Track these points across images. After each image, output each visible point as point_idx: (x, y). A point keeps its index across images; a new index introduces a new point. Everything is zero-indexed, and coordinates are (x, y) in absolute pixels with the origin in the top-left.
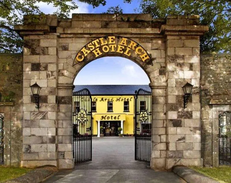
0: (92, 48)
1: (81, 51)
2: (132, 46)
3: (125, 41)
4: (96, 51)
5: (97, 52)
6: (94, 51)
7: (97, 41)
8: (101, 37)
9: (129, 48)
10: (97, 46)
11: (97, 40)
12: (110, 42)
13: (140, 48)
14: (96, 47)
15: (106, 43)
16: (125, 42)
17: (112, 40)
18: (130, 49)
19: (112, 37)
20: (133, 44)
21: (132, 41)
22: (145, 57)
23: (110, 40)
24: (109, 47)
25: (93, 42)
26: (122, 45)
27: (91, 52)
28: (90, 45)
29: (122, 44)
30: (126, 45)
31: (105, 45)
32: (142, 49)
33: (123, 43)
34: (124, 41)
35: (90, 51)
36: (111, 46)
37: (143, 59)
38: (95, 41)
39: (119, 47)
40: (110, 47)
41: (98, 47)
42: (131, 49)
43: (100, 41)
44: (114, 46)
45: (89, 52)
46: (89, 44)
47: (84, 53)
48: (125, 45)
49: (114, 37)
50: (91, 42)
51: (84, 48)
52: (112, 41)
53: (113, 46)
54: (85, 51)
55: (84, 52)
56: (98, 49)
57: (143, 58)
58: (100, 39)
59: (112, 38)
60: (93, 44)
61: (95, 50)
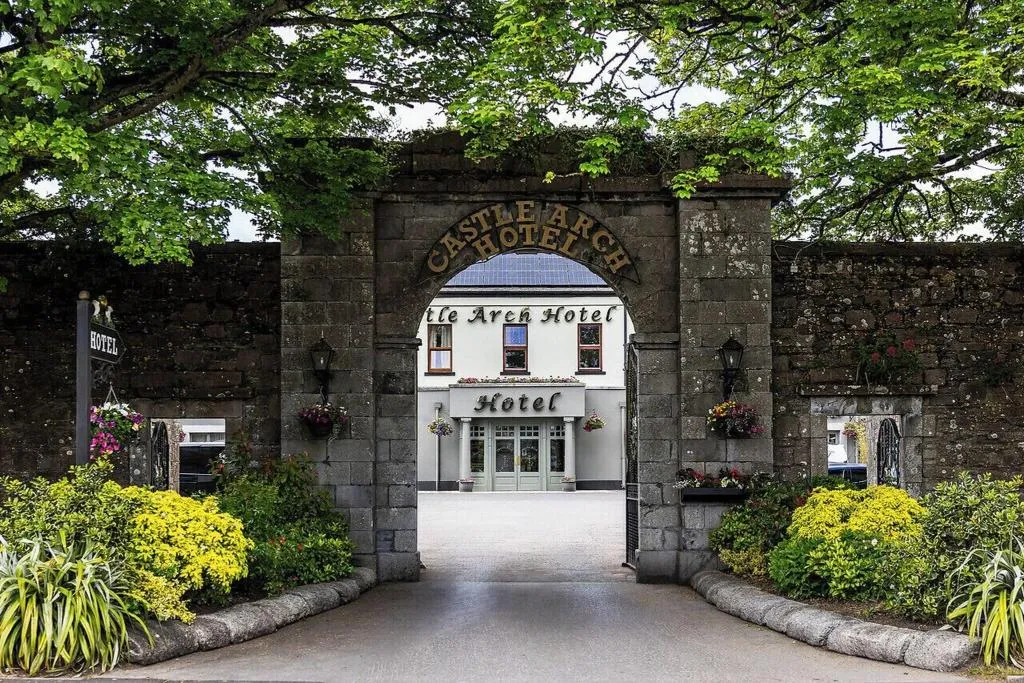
0: (471, 234)
1: (442, 242)
2: (581, 229)
3: (563, 214)
4: (483, 243)
5: (485, 247)
6: (477, 244)
7: (484, 215)
8: (496, 203)
9: (573, 233)
10: (486, 227)
11: (486, 211)
12: (522, 218)
13: (604, 233)
14: (483, 231)
15: (511, 219)
16: (562, 218)
17: (527, 210)
18: (576, 238)
19: (527, 203)
20: (585, 222)
21: (580, 214)
22: (617, 260)
23: (522, 211)
24: (517, 230)
25: (473, 218)
26: (553, 226)
27: (469, 245)
28: (465, 226)
29: (555, 223)
30: (566, 227)
31: (506, 226)
32: (610, 237)
33: (558, 221)
34: (559, 214)
35: (465, 243)
36: (524, 229)
37: (611, 266)
38: (479, 215)
39: (547, 230)
40: (521, 231)
41: (487, 232)
42: (580, 236)
43: (492, 212)
44: (533, 229)
45: (462, 245)
46: (463, 224)
47: (450, 248)
48: (563, 224)
49: (532, 204)
50: (468, 217)
51: (449, 234)
52: (526, 215)
53: (528, 227)
54: (451, 243)
55: (447, 244)
56: (486, 238)
57: (613, 262)
58: (493, 208)
59: (526, 207)
60: (474, 221)
61: (479, 241)
